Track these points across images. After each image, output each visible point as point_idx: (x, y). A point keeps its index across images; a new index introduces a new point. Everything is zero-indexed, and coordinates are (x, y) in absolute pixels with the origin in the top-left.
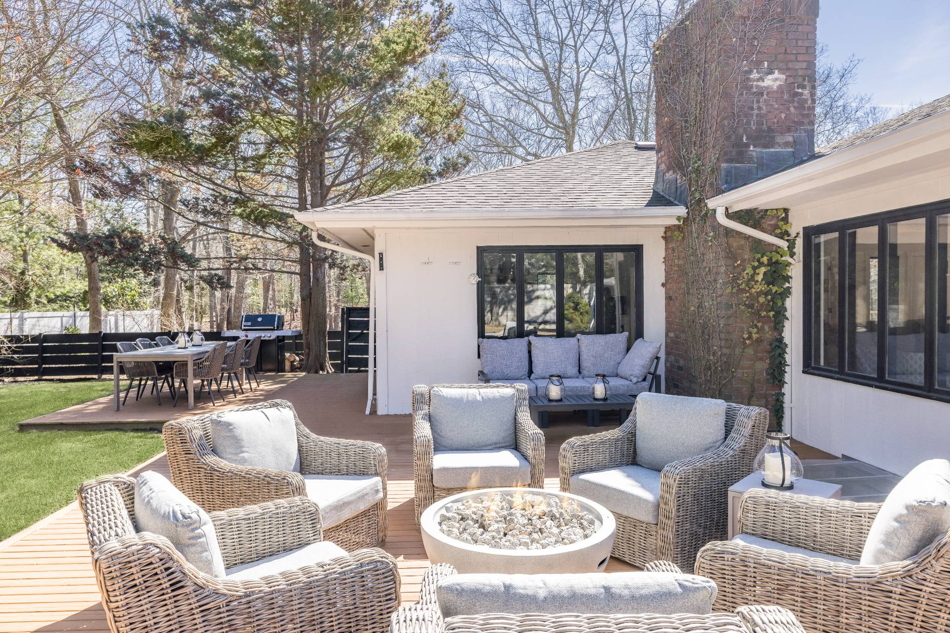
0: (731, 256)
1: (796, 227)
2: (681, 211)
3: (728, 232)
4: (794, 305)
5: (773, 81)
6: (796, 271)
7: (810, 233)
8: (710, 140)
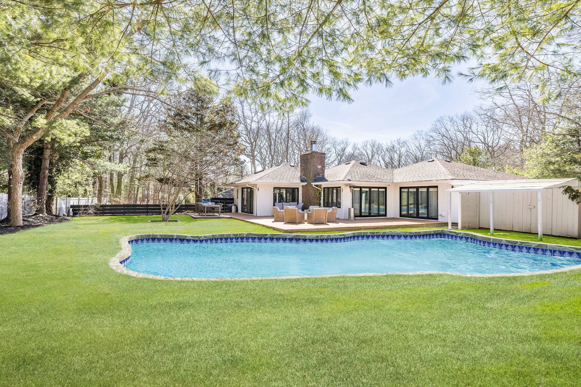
0: (315, 191)
1: (322, 187)
2: (306, 183)
3: (314, 187)
4: (322, 198)
5: (320, 167)
6: (322, 193)
7: (324, 188)
8: (311, 174)
